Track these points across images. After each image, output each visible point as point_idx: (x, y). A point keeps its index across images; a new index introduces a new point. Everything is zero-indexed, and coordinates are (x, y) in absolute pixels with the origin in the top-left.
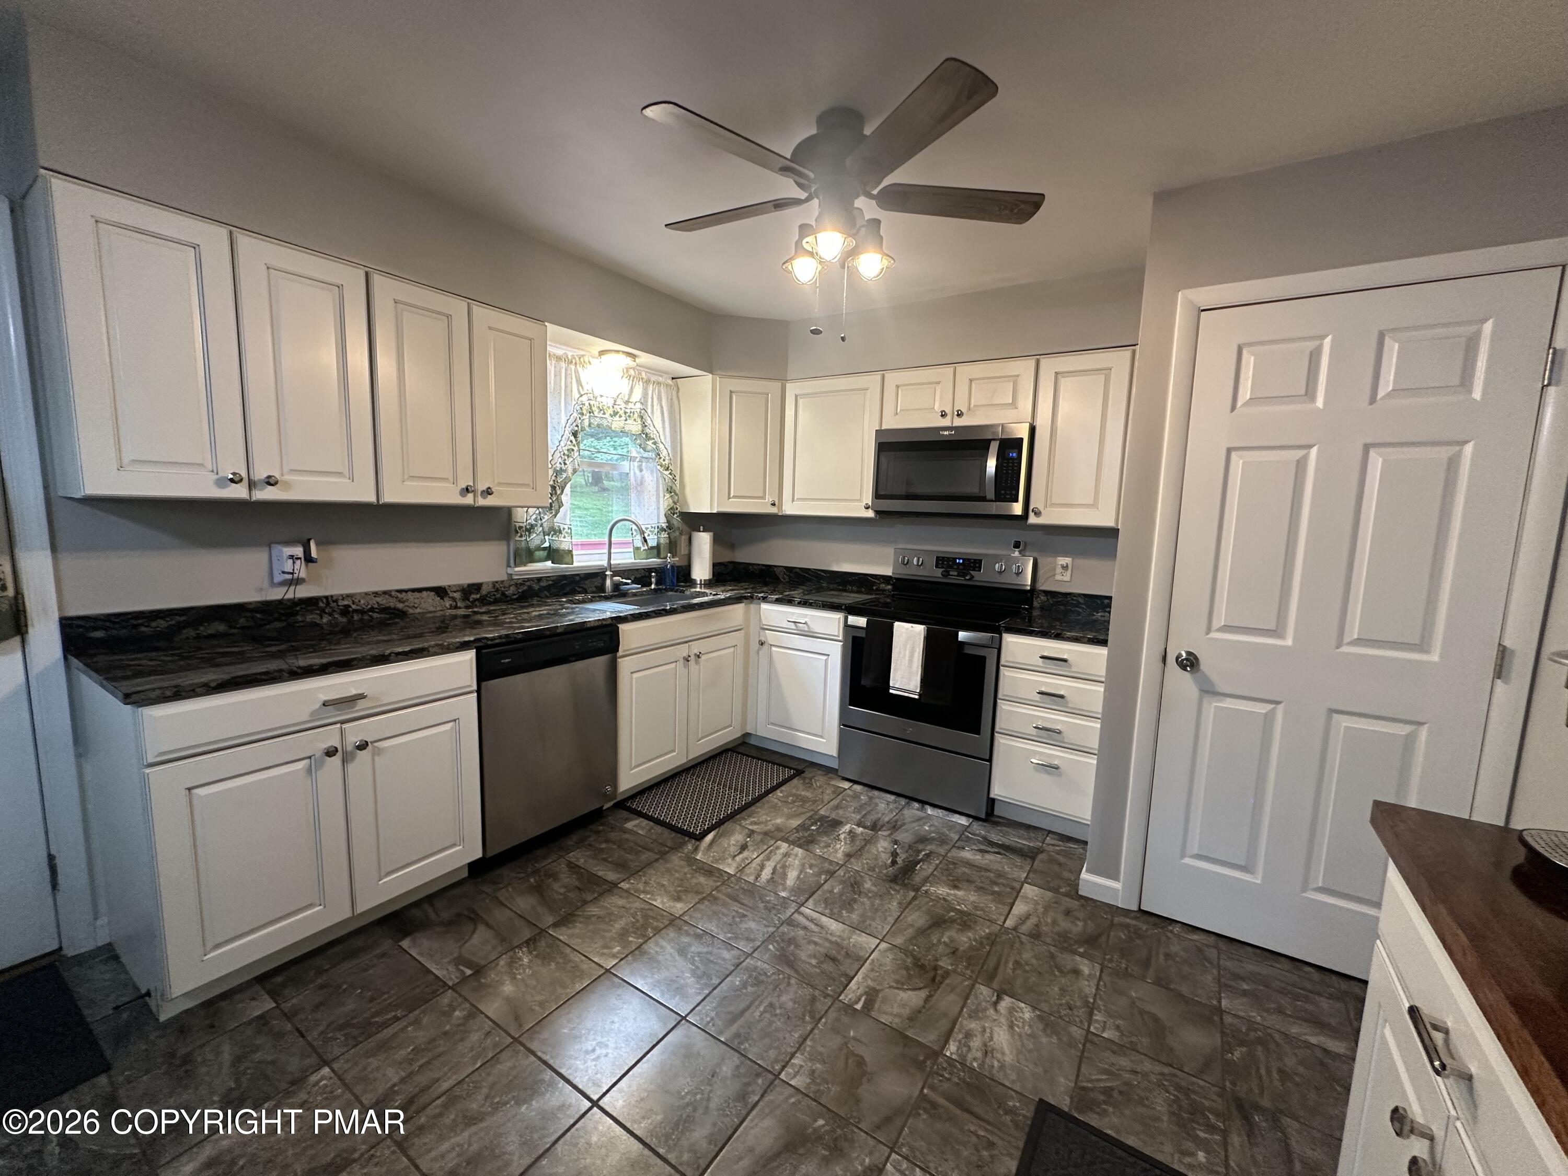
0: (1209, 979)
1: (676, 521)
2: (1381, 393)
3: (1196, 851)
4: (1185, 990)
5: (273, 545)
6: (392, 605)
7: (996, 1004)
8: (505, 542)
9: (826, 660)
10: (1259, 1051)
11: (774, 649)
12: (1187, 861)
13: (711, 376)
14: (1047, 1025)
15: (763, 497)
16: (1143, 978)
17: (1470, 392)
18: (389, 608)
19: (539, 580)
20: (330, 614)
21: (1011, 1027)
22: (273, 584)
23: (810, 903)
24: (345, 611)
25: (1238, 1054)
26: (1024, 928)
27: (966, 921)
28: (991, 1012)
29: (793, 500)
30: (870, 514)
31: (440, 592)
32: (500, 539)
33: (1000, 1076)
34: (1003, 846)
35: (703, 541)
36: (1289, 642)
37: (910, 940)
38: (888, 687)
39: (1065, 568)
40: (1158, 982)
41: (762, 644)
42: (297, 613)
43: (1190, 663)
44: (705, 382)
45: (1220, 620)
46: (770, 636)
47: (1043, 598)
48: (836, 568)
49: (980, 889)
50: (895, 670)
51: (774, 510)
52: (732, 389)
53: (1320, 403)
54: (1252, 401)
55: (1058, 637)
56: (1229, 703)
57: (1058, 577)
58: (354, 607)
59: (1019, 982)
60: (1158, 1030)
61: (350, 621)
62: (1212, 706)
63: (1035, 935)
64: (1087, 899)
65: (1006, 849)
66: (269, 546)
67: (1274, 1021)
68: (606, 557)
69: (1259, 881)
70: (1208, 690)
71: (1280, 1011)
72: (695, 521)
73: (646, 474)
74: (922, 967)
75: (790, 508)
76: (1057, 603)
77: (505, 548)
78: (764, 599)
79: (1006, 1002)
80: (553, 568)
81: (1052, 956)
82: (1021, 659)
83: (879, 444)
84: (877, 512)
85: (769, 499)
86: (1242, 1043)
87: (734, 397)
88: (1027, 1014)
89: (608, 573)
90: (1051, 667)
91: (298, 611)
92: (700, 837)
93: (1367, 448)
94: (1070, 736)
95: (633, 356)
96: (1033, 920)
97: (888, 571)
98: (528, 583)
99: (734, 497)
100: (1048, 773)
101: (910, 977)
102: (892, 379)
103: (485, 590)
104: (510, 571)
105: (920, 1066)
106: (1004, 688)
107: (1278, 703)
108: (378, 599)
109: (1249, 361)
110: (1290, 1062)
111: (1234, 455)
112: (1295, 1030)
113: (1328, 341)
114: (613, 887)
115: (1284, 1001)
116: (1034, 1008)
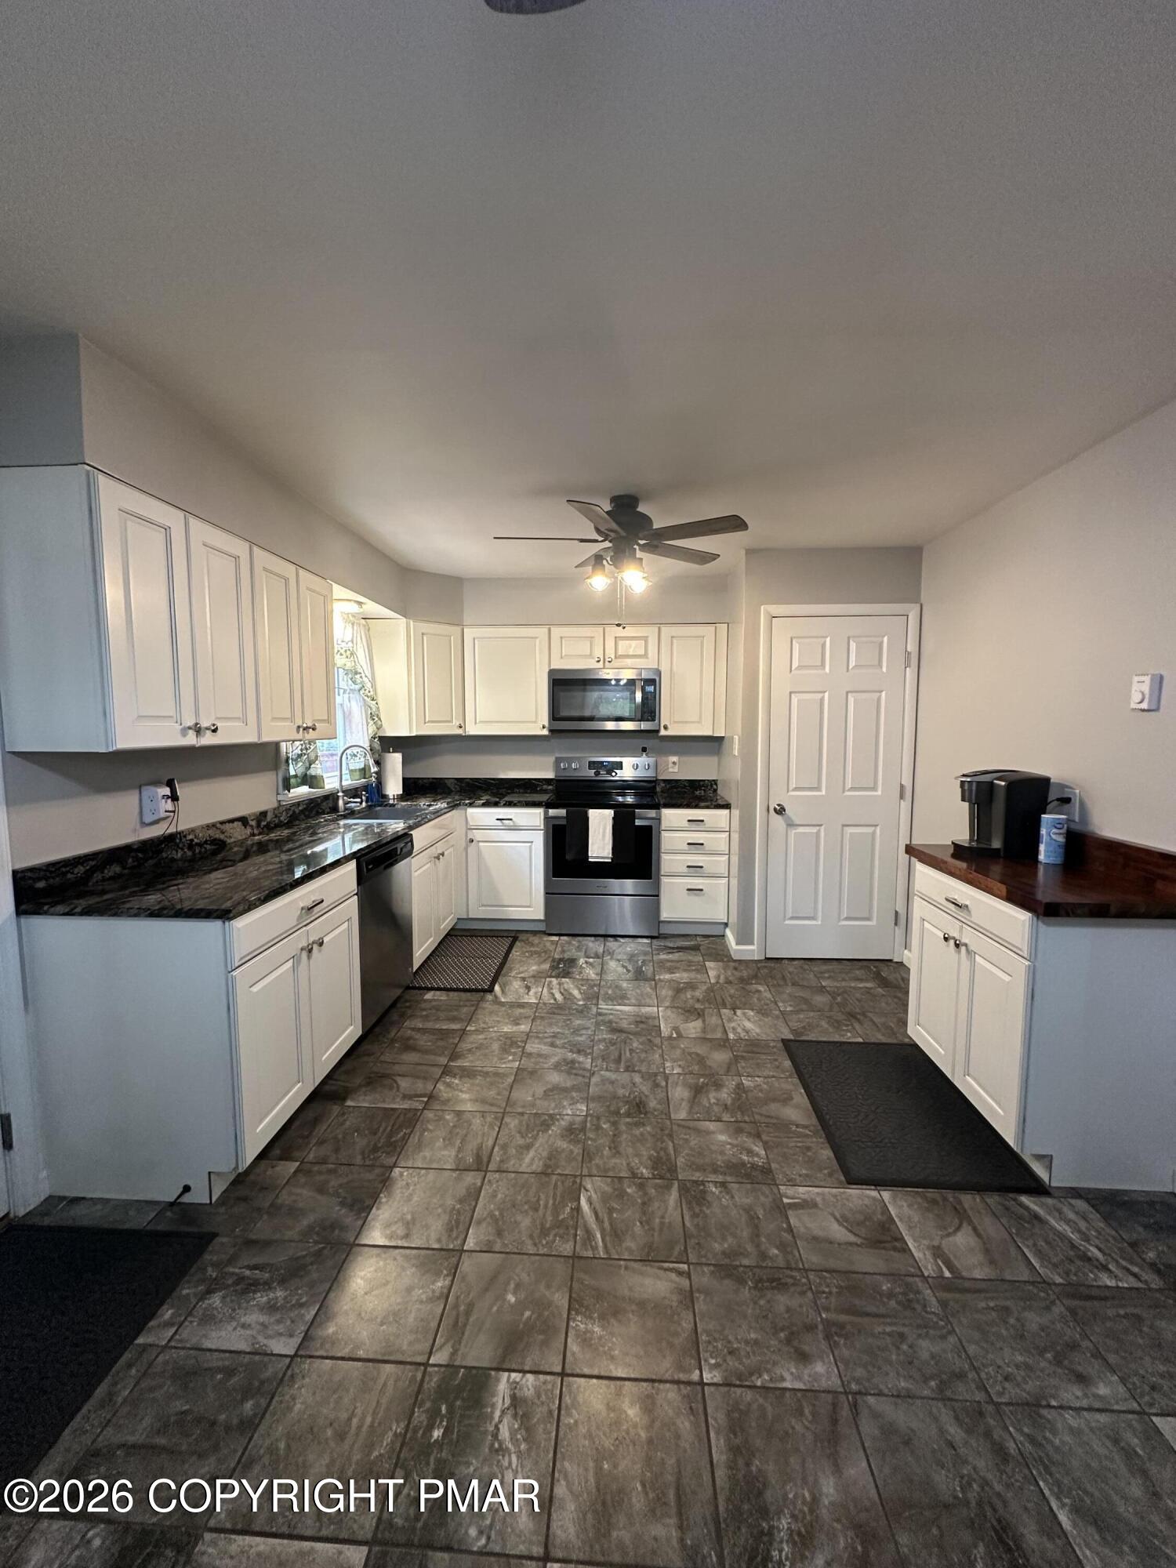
0: (811, 976)
1: (377, 744)
2: (851, 667)
3: (790, 915)
4: (805, 983)
5: (144, 788)
6: (217, 836)
7: (735, 1013)
8: (275, 772)
9: (530, 847)
10: (846, 996)
11: (481, 844)
12: (787, 922)
13: (405, 620)
14: (763, 1014)
15: (451, 721)
16: (787, 985)
17: (881, 668)
18: (215, 839)
19: (298, 804)
20: (182, 849)
21: (749, 1020)
22: (144, 824)
23: (600, 1002)
24: (191, 845)
25: (839, 999)
26: (721, 981)
27: (692, 986)
28: (735, 1017)
29: (476, 723)
30: (545, 732)
31: (243, 820)
32: (271, 770)
33: (759, 1038)
34: (677, 948)
35: (395, 760)
36: (824, 793)
37: (673, 1001)
38: (588, 857)
39: (674, 763)
40: (793, 984)
41: (472, 841)
42: (161, 851)
43: (781, 810)
44: (400, 624)
45: (793, 785)
46: (477, 835)
47: (663, 785)
48: (502, 776)
49: (685, 970)
50: (592, 844)
51: (460, 732)
52: (424, 631)
53: (827, 670)
54: (800, 667)
55: (697, 807)
56: (801, 830)
57: (671, 770)
58: (196, 840)
59: (738, 1002)
60: (806, 1001)
61: (194, 854)
62: (793, 832)
63: (728, 982)
64: (740, 961)
65: (680, 949)
66: (140, 787)
67: (844, 984)
68: (337, 779)
69: (820, 923)
70: (791, 825)
71: (844, 980)
72: (389, 744)
73: (353, 703)
74: (689, 1011)
75: (473, 730)
76: (672, 787)
77: (275, 776)
78: (471, 805)
79: (739, 1012)
80: (309, 793)
81: (743, 988)
82: (675, 824)
83: (554, 680)
84: (551, 731)
85: (456, 723)
86: (839, 995)
87: (425, 638)
88: (751, 1013)
89: (340, 794)
90: (694, 826)
91: (163, 848)
92: (491, 990)
93: (847, 693)
94: (707, 869)
95: (360, 603)
96: (722, 977)
97: (550, 775)
98: (292, 808)
99: (429, 722)
100: (696, 895)
101: (687, 1017)
102: (557, 631)
103: (269, 817)
104: (280, 798)
105: (725, 1046)
106: (664, 846)
107: (821, 825)
108: (210, 832)
109: (796, 646)
110: (858, 995)
111: (793, 695)
112: (853, 985)
113: (828, 640)
114: (463, 1032)
115: (843, 975)
116: (752, 1010)
